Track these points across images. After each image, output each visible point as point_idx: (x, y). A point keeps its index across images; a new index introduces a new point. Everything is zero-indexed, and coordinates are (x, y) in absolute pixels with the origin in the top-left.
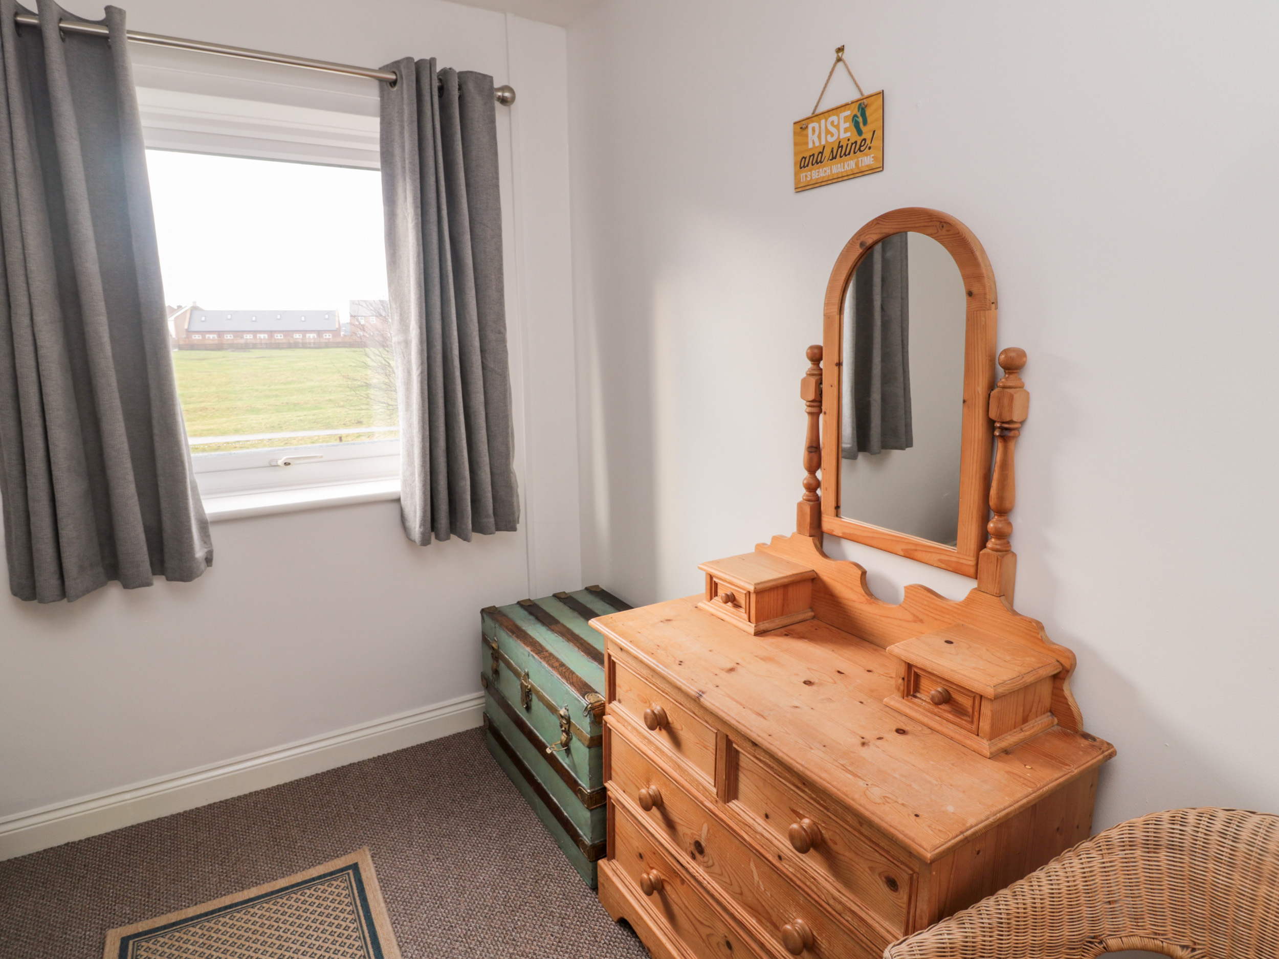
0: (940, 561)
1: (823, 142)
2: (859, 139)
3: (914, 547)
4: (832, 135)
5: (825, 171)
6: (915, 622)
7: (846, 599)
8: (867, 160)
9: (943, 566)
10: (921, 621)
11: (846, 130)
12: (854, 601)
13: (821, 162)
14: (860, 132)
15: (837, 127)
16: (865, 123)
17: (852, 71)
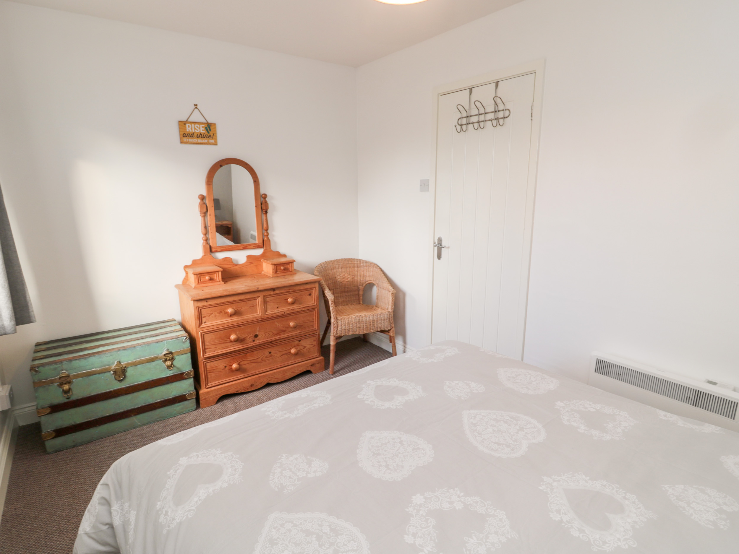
0: (254, 247)
1: (193, 131)
2: (208, 135)
3: (246, 246)
4: (197, 130)
5: (195, 140)
6: (251, 264)
7: (228, 268)
8: (212, 141)
9: (254, 248)
10: (253, 263)
11: (203, 130)
12: (231, 267)
13: (193, 137)
14: (208, 133)
15: (199, 128)
16: (210, 130)
17: (202, 113)
